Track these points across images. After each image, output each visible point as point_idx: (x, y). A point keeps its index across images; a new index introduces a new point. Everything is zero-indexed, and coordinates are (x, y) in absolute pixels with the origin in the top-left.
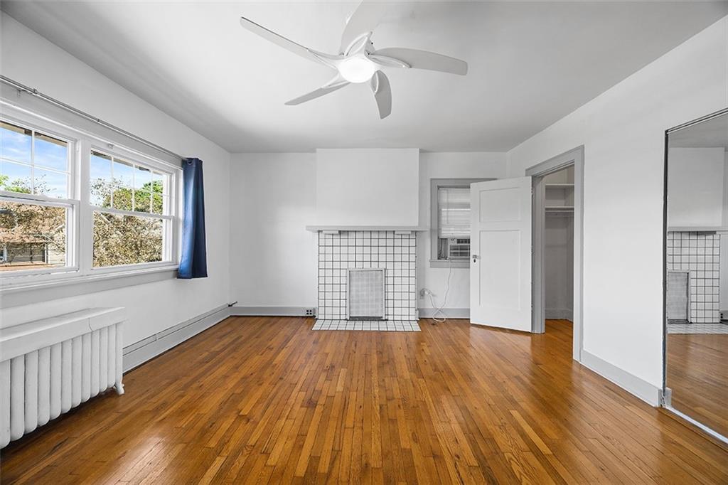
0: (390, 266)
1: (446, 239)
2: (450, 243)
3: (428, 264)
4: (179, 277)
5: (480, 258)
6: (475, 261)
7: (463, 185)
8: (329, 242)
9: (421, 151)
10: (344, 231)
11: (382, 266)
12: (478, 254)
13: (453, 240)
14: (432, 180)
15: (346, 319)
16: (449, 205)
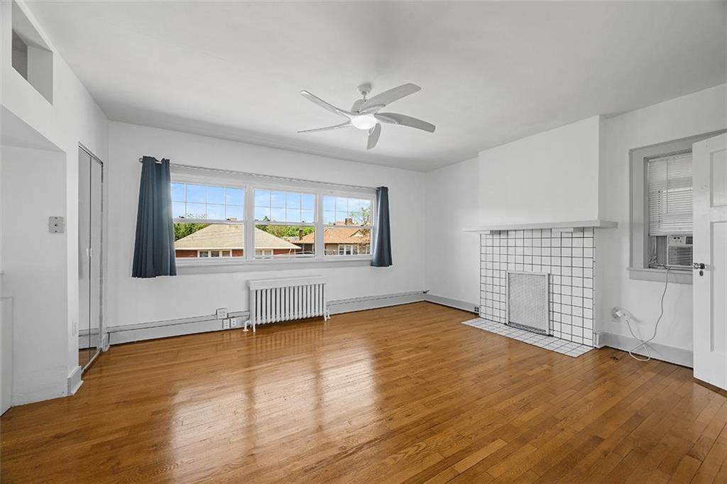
0: (556, 271)
1: (664, 237)
2: (671, 243)
3: (626, 273)
4: (372, 265)
5: (712, 269)
6: (701, 274)
7: (682, 149)
8: (489, 243)
9: (604, 117)
10: (504, 231)
11: (546, 270)
12: (707, 262)
13: (676, 237)
14: (631, 152)
15: (505, 324)
16: (670, 184)
